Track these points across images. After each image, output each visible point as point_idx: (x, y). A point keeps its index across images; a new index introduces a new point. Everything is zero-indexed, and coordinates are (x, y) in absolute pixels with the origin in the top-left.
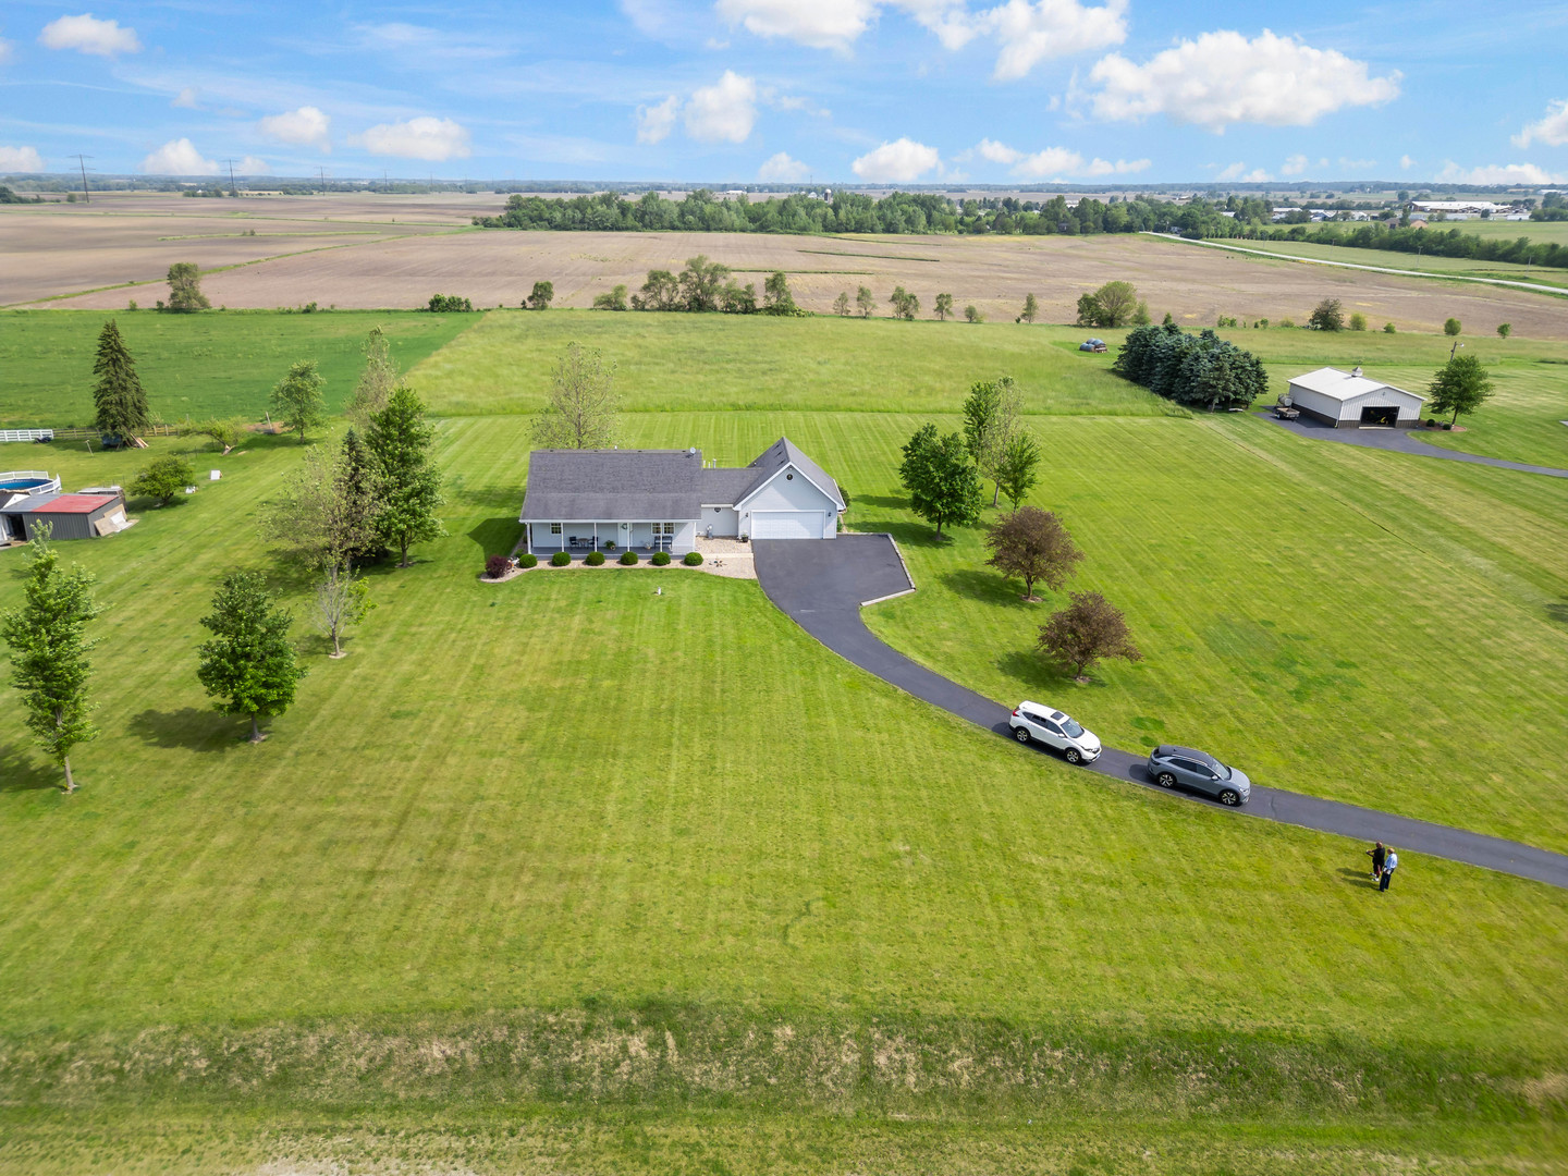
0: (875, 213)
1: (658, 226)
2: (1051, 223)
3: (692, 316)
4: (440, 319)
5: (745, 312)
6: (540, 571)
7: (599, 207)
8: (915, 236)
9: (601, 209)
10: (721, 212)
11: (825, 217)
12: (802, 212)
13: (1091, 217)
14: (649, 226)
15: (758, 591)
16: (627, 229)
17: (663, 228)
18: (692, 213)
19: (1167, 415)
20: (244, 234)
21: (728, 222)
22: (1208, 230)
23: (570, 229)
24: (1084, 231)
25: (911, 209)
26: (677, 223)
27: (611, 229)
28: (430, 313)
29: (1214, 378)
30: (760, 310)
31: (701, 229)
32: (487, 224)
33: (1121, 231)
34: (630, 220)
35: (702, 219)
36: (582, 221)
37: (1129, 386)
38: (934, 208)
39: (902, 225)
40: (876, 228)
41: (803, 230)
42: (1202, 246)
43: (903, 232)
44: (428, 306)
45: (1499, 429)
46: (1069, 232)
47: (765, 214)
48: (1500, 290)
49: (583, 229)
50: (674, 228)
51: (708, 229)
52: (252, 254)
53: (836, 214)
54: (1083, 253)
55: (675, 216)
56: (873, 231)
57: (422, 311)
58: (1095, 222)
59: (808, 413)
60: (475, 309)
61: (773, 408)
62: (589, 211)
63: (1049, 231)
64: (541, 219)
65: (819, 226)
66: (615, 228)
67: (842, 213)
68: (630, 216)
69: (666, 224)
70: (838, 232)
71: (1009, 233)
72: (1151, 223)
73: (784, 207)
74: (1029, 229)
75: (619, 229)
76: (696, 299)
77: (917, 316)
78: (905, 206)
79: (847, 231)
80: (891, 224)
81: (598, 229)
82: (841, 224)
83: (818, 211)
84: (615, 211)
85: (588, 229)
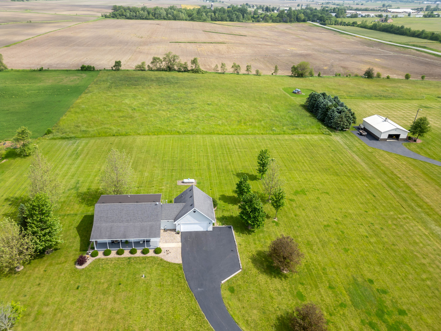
0: (226, 15)
1: (160, 18)
2: (281, 19)
3: (167, 73)
4: (85, 75)
5: (185, 71)
6: (99, 259)
7: (141, 12)
8: (239, 23)
9: (142, 12)
10: (179, 14)
11: (211, 16)
12: (204, 14)
13: (293, 17)
14: (157, 18)
15: (181, 272)
16: (150, 19)
17: (161, 19)
18: (170, 14)
19: (323, 134)
20: (28, 22)
21: (181, 17)
22: (328, 22)
23: (132, 19)
24: (291, 21)
25: (238, 13)
26: (165, 17)
27: (145, 19)
28: (81, 72)
29: (339, 121)
30: (189, 71)
31: (173, 19)
32: (106, 17)
33: (302, 21)
34: (151, 16)
35: (173, 16)
36: (136, 16)
37: (310, 116)
38: (245, 12)
39: (235, 19)
40: (227, 20)
41: (204, 20)
42: (326, 28)
43: (235, 21)
44: (80, 69)
45: (432, 141)
46: (286, 22)
47: (193, 14)
48: (418, 52)
49: (136, 19)
50: (165, 19)
51: (175, 19)
52: (28, 35)
53: (215, 15)
54: (290, 31)
55: (165, 15)
56: (226, 21)
57: (78, 70)
58: (294, 19)
59: (204, 136)
60: (96, 69)
61: (192, 133)
62: (138, 13)
63: (280, 22)
64: (123, 15)
65: (210, 19)
66: (146, 19)
67: (217, 15)
68: (151, 15)
69: (162, 18)
70: (215, 21)
71: (268, 22)
72: (311, 19)
73: (199, 12)
74: (274, 21)
75: (147, 19)
76: (169, 67)
77: (240, 73)
78: (236, 12)
79: (218, 21)
80: (232, 18)
81: (141, 19)
82: (216, 18)
83: (209, 14)
84: (146, 13)
85: (138, 19)
